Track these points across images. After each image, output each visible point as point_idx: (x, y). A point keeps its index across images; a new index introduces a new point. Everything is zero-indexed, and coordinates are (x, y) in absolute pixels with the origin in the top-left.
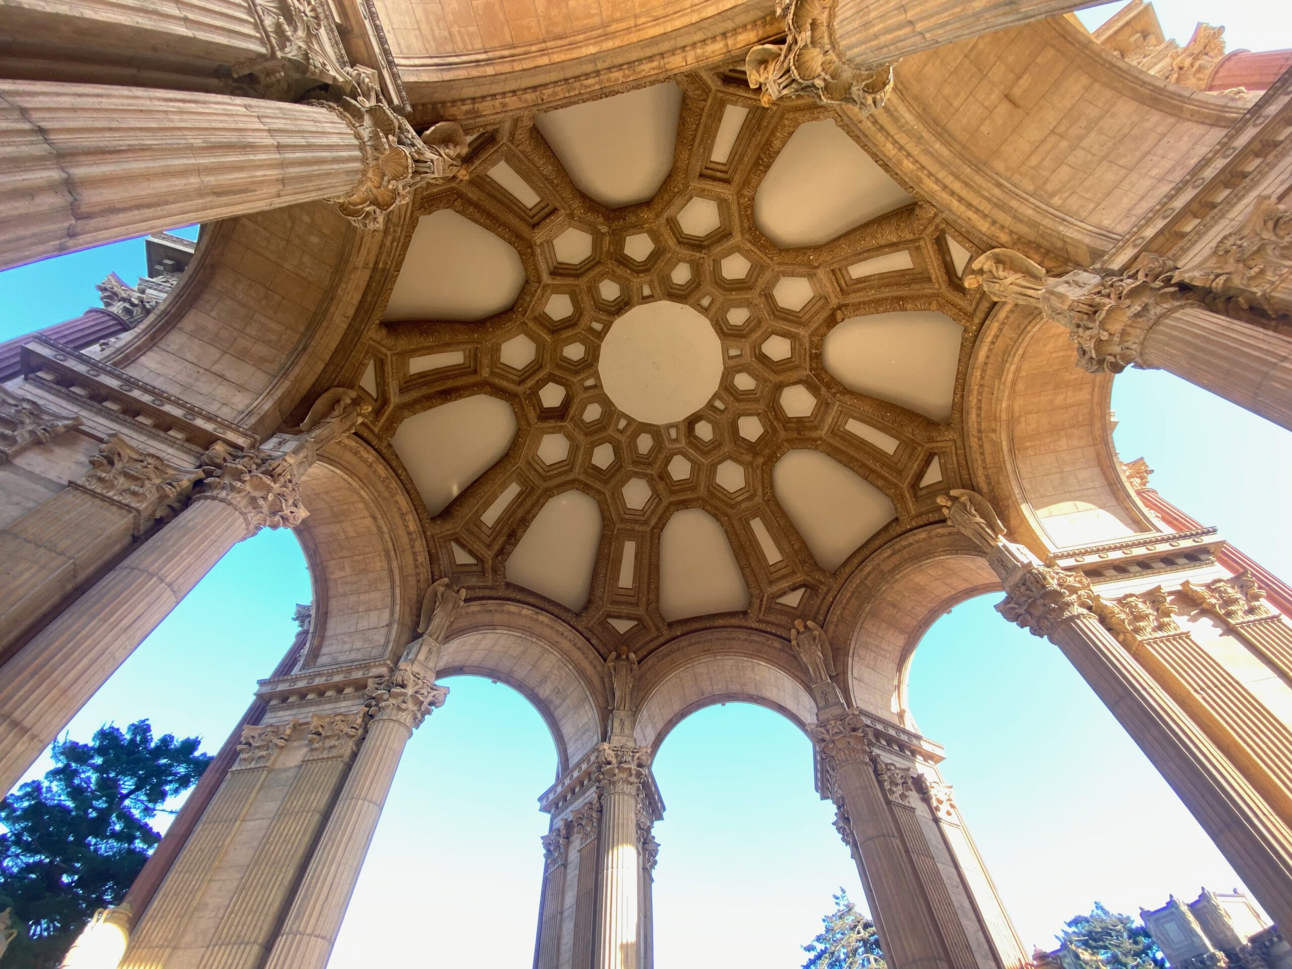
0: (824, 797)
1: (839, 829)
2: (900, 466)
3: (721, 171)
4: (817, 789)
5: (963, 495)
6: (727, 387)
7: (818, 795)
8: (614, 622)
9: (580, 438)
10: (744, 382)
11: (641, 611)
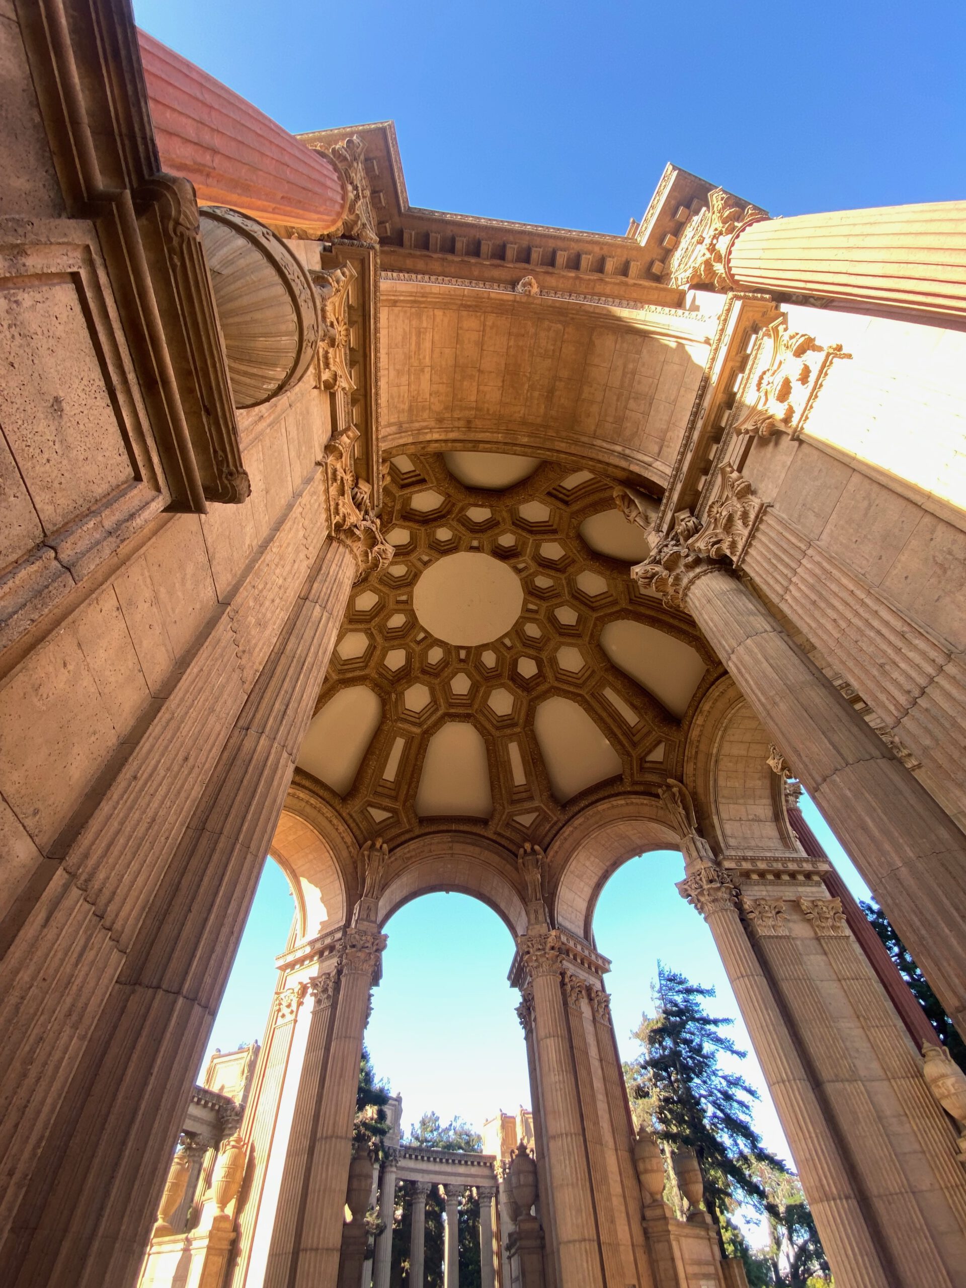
0: (513, 985)
1: (520, 1015)
2: (636, 739)
3: (564, 494)
4: (509, 978)
5: (676, 786)
6: (517, 630)
7: (508, 983)
8: (372, 811)
9: (379, 639)
10: (533, 630)
11: (398, 806)
